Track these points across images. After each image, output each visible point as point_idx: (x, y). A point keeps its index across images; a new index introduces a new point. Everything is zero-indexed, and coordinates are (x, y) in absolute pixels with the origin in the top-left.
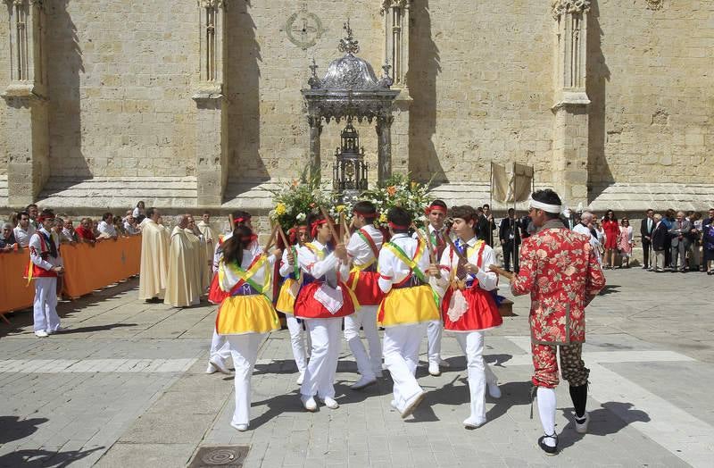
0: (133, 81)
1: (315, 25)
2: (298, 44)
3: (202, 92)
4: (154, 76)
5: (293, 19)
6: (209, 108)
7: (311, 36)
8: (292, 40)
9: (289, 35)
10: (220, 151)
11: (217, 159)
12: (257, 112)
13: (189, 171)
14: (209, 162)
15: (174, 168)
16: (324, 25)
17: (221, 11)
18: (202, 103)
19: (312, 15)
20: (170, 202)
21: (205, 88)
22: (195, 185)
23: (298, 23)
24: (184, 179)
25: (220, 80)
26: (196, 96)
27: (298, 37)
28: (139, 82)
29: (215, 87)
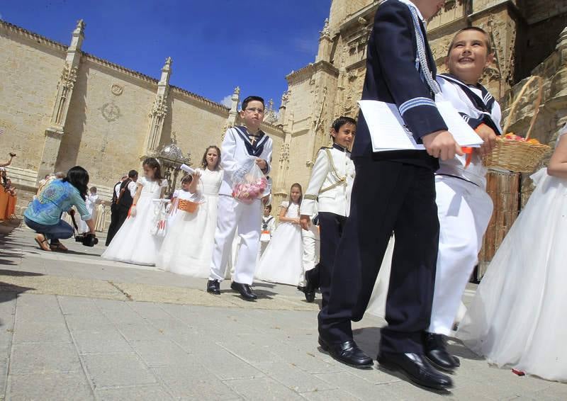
0: (5, 109)
1: (117, 112)
2: (106, 118)
3: (52, 128)
4: (20, 110)
5: (106, 105)
6: (54, 138)
7: (114, 116)
8: (104, 115)
9: (103, 113)
10: (55, 161)
11: (53, 165)
12: (78, 146)
13: (29, 166)
14: (48, 165)
15: (20, 163)
16: (121, 113)
17: (71, 91)
18: (50, 134)
19: (116, 107)
20: (18, 181)
21: (54, 127)
22: (36, 176)
23: (108, 108)
24: (25, 170)
25: (63, 125)
26: (48, 129)
27: (107, 115)
28: (9, 111)
29: (60, 128)
